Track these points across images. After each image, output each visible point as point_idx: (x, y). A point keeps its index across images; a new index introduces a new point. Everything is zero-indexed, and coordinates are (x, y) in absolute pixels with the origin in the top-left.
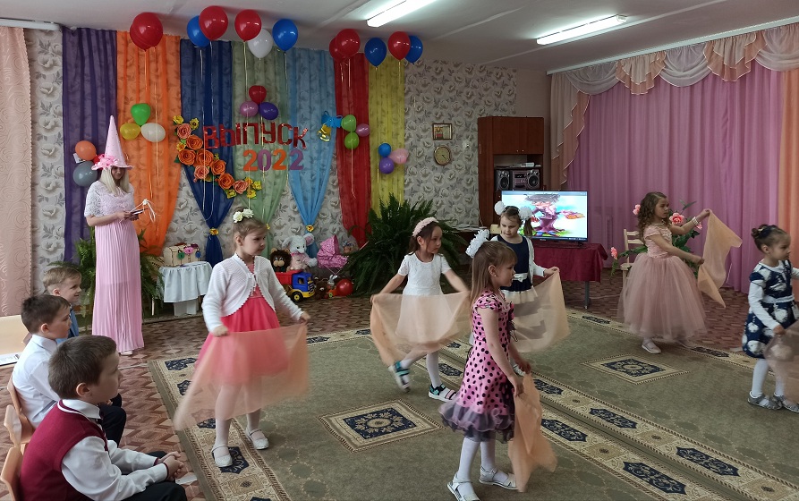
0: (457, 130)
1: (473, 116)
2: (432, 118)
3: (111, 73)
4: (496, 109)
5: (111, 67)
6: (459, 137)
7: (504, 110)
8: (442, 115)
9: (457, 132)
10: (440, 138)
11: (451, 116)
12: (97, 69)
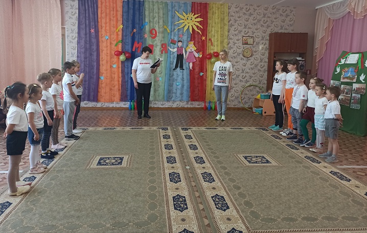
0: (257, 40)
1: (267, 33)
2: (243, 34)
3: (96, 16)
4: (281, 29)
5: (96, 14)
6: (258, 44)
7: (286, 29)
8: (248, 32)
9: (256, 41)
10: (246, 44)
11: (253, 33)
12: (91, 14)
